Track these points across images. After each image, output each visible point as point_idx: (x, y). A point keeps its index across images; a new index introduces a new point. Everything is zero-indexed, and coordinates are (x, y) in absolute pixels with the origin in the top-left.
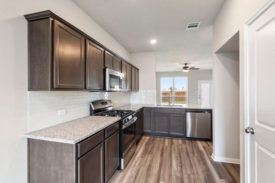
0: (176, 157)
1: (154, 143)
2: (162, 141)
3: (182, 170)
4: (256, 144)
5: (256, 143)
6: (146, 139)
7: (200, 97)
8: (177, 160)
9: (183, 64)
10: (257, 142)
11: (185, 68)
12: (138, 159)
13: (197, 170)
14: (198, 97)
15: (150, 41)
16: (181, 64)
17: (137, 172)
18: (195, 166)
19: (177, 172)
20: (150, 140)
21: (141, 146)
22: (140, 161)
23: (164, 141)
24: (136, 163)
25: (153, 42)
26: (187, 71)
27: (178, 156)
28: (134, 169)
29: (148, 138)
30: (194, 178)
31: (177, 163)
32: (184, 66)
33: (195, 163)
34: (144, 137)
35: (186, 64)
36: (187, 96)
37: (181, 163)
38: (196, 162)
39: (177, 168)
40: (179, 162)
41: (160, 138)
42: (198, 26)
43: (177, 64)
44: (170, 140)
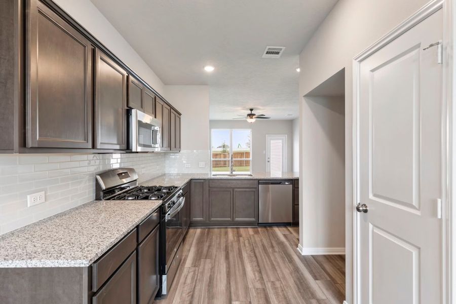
0: (249, 257)
1: (211, 239)
2: (223, 234)
3: (262, 278)
4: (371, 226)
5: (370, 224)
6: (195, 233)
7: (269, 160)
8: (251, 261)
9: (247, 109)
10: (372, 224)
11: (251, 115)
12: (188, 272)
13: (283, 274)
14: (267, 160)
15: (204, 67)
16: (245, 109)
17: (191, 293)
18: (280, 268)
19: (256, 281)
20: (202, 234)
21: (191, 247)
22: (193, 273)
23: (226, 233)
24: (186, 278)
25: (209, 69)
26: (253, 120)
27: (252, 254)
28: (185, 289)
29: (199, 231)
30: (281, 287)
31: (252, 266)
32: (249, 112)
33: (278, 263)
34: (191, 231)
35: (251, 110)
36: (251, 159)
37: (258, 266)
38: (279, 260)
39: (254, 274)
40: (255, 264)
41: (219, 230)
42: (280, 54)
43: (239, 108)
44: (235, 230)
